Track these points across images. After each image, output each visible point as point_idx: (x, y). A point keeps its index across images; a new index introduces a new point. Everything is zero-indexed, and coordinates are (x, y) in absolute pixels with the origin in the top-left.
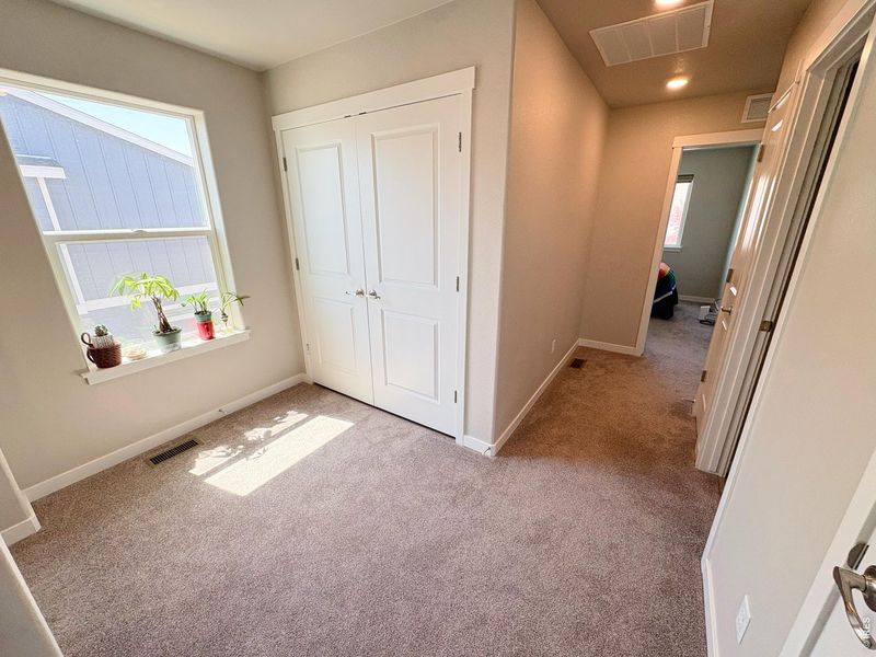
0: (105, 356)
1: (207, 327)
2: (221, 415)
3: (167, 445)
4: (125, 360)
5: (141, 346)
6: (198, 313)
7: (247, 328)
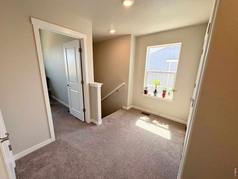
0: (146, 92)
1: (164, 95)
2: (158, 115)
3: (146, 112)
4: (148, 94)
5: (151, 93)
6: (163, 91)
7: (173, 99)
